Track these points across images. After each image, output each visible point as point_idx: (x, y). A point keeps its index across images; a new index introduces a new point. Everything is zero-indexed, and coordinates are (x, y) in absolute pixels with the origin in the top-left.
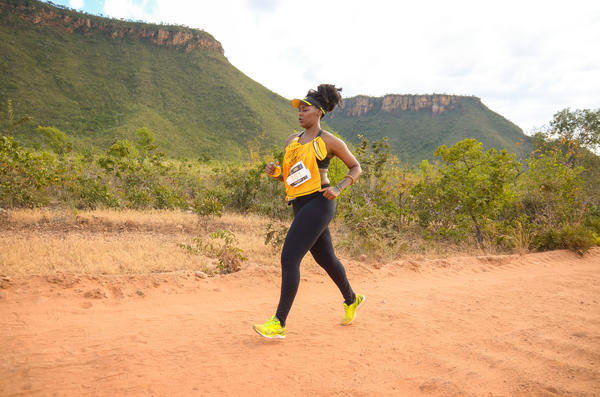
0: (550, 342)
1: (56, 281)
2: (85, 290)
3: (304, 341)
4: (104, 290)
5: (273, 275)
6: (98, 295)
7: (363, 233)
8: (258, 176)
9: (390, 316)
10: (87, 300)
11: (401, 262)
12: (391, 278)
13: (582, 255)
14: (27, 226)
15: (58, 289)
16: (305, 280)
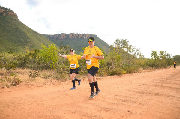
0: (109, 98)
3: (39, 103)
5: (30, 86)
7: (61, 73)
8: (28, 57)
9: (66, 95)
12: (68, 85)
13: (121, 76)
16: (41, 87)
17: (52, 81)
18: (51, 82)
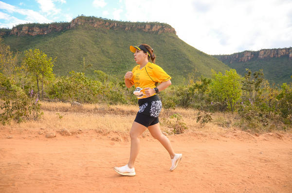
1: (100, 132)
2: (112, 137)
3: (217, 168)
4: (120, 138)
5: (201, 136)
6: (117, 140)
7: (249, 119)
9: (265, 160)
10: (112, 141)
11: (271, 134)
12: (265, 141)
14: (89, 111)
15: (100, 136)
16: (218, 139)
17: (235, 131)
18: (235, 134)
